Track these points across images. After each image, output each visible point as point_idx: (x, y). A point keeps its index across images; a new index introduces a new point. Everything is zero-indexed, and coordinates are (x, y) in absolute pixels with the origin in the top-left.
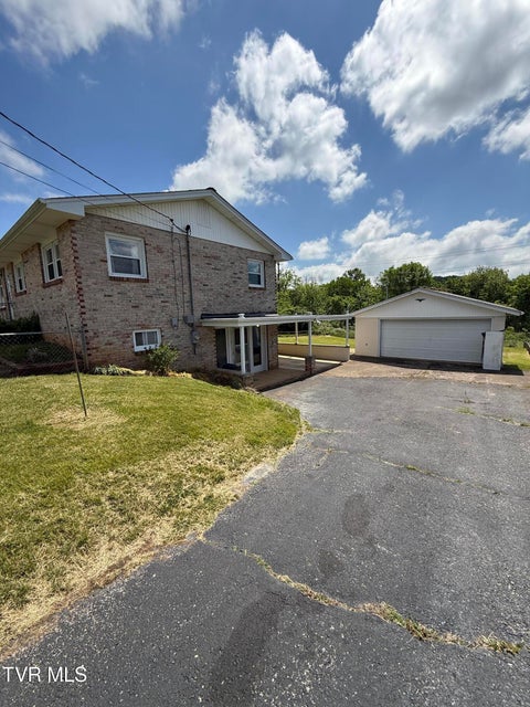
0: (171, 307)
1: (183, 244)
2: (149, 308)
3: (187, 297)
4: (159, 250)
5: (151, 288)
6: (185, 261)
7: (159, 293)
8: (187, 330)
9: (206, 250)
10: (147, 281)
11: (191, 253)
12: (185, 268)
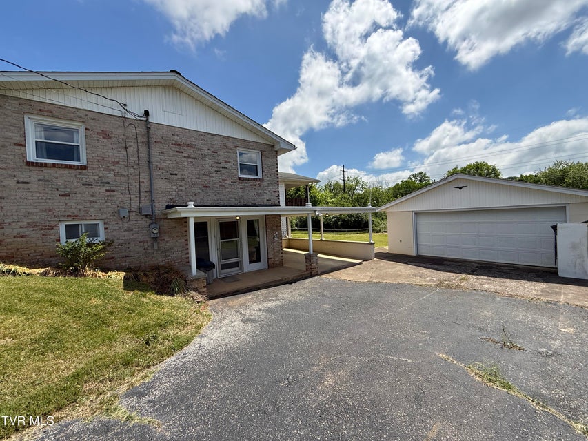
0: (119, 197)
1: (142, 130)
2: (88, 197)
3: (145, 187)
4: (106, 135)
5: (90, 176)
6: (143, 148)
7: (103, 181)
8: (144, 222)
9: (176, 137)
10: (85, 168)
11: (153, 140)
12: (143, 155)
